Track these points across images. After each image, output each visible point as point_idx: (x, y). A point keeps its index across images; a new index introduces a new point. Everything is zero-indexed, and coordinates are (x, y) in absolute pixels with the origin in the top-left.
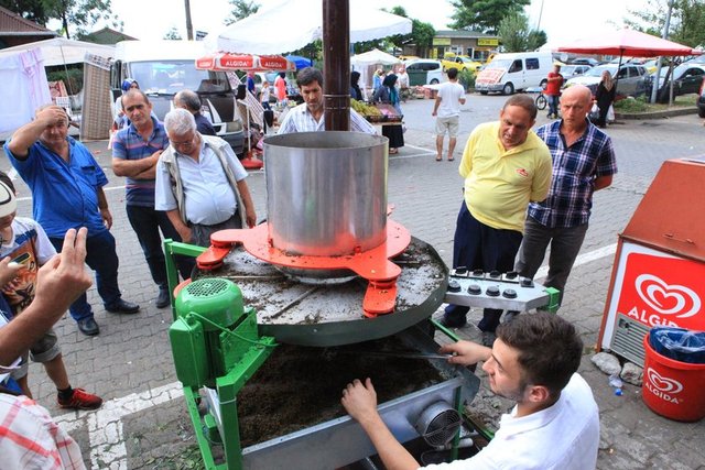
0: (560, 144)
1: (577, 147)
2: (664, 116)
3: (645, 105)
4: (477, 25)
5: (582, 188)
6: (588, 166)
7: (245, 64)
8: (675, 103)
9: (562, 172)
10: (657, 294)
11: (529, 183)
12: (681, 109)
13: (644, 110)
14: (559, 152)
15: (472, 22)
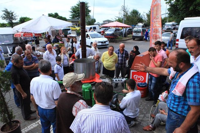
0: (120, 53)
1: (123, 54)
2: (126, 40)
3: (122, 38)
4: (78, 17)
5: (124, 61)
6: (125, 57)
7: (30, 36)
8: (128, 37)
9: (121, 58)
10: (137, 78)
11: (115, 61)
12: (129, 38)
13: (122, 39)
14: (120, 55)
15: (76, 17)
